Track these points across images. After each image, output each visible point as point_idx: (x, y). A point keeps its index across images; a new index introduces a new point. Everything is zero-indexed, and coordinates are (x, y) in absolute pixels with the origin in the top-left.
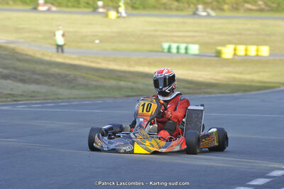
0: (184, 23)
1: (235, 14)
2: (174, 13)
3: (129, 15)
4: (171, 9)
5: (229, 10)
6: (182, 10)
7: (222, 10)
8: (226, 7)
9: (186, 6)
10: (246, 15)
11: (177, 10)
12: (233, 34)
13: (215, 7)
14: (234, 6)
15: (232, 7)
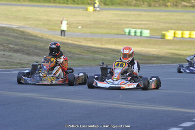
0: (140, 15)
1: (174, 9)
2: (133, 8)
3: (101, 9)
4: (131, 5)
5: (171, 6)
6: (139, 6)
7: (167, 6)
8: (169, 4)
9: (142, 3)
10: (182, 10)
11: (135, 6)
12: (173, 23)
13: (161, 4)
14: (175, 3)
15: (173, 4)
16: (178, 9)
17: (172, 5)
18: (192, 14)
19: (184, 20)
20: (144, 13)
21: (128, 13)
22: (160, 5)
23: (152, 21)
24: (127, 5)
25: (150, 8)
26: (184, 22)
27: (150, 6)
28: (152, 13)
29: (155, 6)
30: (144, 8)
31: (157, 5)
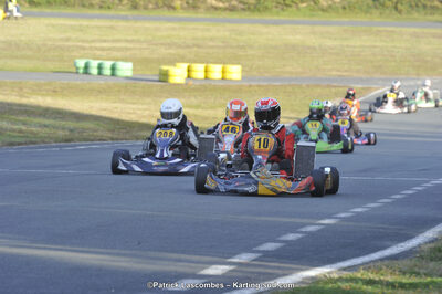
0: (112, 27)
1: (191, 14)
2: (97, 12)
3: (25, 15)
4: (91, 6)
5: (182, 8)
6: (109, 8)
7: (174, 8)
8: (177, 4)
9: (116, 1)
10: (208, 16)
11: (101, 7)
12: (188, 47)
13: (161, 4)
14: (191, 2)
15: (187, 3)
16: (200, 16)
17: (185, 5)
18: (229, 26)
19: (212, 39)
20: (122, 24)
21: (85, 23)
22: (157, 7)
23: (139, 41)
24: (84, 6)
25: (135, 13)
26: (211, 44)
27: (135, 7)
28: (139, 24)
29: (146, 8)
30: (123, 13)
31: (151, 6)
